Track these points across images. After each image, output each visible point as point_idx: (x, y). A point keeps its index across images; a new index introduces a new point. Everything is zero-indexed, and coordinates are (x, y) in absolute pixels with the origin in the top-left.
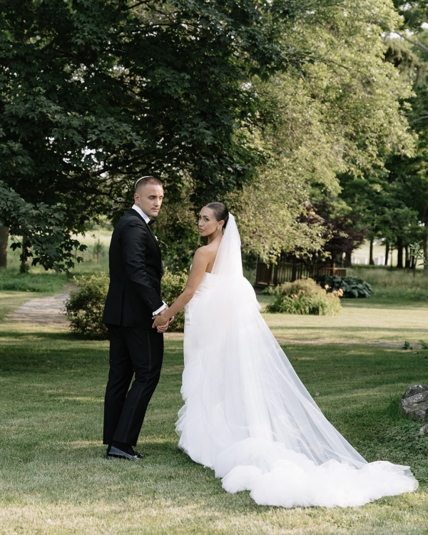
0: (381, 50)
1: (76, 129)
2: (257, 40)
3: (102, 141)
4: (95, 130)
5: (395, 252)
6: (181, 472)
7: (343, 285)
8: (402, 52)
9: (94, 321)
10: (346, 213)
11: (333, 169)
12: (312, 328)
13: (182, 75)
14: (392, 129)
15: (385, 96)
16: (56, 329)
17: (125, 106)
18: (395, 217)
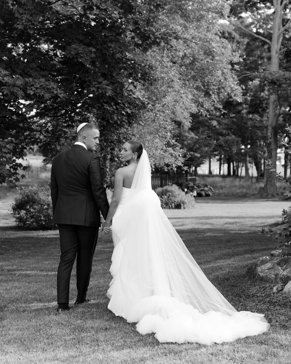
0: (219, 30)
1: (18, 87)
2: (139, 24)
3: (38, 95)
4: (32, 87)
5: (226, 166)
6: (113, 325)
7: (195, 189)
8: (228, 32)
9: (32, 217)
10: (194, 140)
11: (188, 111)
12: (179, 218)
13: (90, 48)
14: (227, 83)
15: (221, 61)
16: (5, 223)
17: (50, 71)
18: (226, 142)
